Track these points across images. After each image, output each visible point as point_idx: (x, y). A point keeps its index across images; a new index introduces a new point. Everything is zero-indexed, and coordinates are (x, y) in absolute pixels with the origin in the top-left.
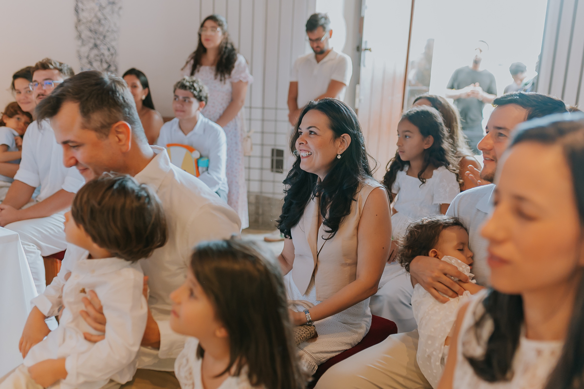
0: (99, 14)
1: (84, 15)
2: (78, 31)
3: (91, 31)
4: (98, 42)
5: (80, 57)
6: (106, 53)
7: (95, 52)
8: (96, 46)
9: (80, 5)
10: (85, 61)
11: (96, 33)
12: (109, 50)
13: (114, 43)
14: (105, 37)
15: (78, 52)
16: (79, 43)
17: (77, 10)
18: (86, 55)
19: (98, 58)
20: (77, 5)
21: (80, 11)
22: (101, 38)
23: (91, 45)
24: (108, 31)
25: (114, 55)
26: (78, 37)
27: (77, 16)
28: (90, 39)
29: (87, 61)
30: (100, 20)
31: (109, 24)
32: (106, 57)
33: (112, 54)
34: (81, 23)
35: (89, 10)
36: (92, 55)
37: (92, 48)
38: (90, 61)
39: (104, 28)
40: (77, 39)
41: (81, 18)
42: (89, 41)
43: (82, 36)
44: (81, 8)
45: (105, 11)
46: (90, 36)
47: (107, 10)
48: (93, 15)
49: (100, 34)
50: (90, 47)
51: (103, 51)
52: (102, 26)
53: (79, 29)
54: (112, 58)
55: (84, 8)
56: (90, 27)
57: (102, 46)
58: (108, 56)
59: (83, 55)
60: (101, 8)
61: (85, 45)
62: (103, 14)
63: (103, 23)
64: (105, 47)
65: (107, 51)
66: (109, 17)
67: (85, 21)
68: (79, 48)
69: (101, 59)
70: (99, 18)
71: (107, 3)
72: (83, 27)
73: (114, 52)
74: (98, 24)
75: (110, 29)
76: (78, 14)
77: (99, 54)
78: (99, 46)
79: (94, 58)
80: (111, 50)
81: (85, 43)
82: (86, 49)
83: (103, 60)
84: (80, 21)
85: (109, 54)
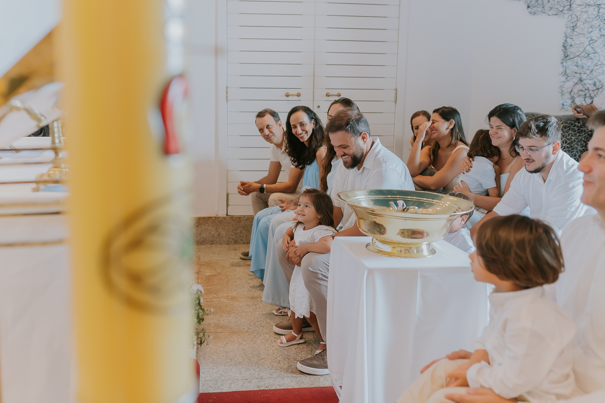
0: (588, 48)
1: (572, 51)
2: (563, 66)
3: (577, 66)
4: (584, 77)
5: (562, 93)
7: (580, 87)
8: (581, 80)
9: (568, 39)
10: (568, 96)
11: (583, 67)
12: (595, 84)
13: (601, 78)
14: (592, 71)
15: (561, 87)
16: (563, 79)
17: (565, 47)
18: (569, 90)
19: (582, 93)
20: (566, 41)
21: (568, 47)
22: (588, 72)
23: (576, 80)
24: (596, 65)
25: (600, 90)
26: (563, 73)
27: (565, 52)
28: (575, 75)
29: (569, 96)
30: (589, 55)
31: (598, 58)
32: (591, 92)
33: (598, 89)
34: (568, 58)
35: (578, 45)
36: (575, 90)
37: (576, 84)
38: (573, 97)
39: (592, 62)
40: (562, 75)
41: (568, 54)
42: (574, 76)
43: (568, 71)
44: (570, 44)
45: (595, 44)
46: (575, 71)
47: (598, 43)
48: (581, 50)
49: (587, 68)
50: (574, 82)
51: (588, 85)
52: (591, 60)
53: (565, 64)
54: (597, 93)
55: (573, 43)
56: (577, 62)
57: (588, 80)
58: (593, 91)
59: (566, 91)
60: (591, 42)
61: (569, 81)
62: (593, 48)
63: (592, 57)
64: (591, 82)
65: (593, 86)
66: (599, 51)
67: (572, 57)
68: (562, 84)
69: (586, 94)
70: (588, 52)
71: (599, 36)
72: (569, 63)
73: (600, 86)
74: (586, 59)
75: (599, 63)
76: (566, 49)
77: (583, 89)
78: (584, 81)
79: (577, 93)
80: (598, 84)
81: (569, 78)
82: (569, 84)
83: (588, 95)
84: (566, 57)
85: (595, 89)
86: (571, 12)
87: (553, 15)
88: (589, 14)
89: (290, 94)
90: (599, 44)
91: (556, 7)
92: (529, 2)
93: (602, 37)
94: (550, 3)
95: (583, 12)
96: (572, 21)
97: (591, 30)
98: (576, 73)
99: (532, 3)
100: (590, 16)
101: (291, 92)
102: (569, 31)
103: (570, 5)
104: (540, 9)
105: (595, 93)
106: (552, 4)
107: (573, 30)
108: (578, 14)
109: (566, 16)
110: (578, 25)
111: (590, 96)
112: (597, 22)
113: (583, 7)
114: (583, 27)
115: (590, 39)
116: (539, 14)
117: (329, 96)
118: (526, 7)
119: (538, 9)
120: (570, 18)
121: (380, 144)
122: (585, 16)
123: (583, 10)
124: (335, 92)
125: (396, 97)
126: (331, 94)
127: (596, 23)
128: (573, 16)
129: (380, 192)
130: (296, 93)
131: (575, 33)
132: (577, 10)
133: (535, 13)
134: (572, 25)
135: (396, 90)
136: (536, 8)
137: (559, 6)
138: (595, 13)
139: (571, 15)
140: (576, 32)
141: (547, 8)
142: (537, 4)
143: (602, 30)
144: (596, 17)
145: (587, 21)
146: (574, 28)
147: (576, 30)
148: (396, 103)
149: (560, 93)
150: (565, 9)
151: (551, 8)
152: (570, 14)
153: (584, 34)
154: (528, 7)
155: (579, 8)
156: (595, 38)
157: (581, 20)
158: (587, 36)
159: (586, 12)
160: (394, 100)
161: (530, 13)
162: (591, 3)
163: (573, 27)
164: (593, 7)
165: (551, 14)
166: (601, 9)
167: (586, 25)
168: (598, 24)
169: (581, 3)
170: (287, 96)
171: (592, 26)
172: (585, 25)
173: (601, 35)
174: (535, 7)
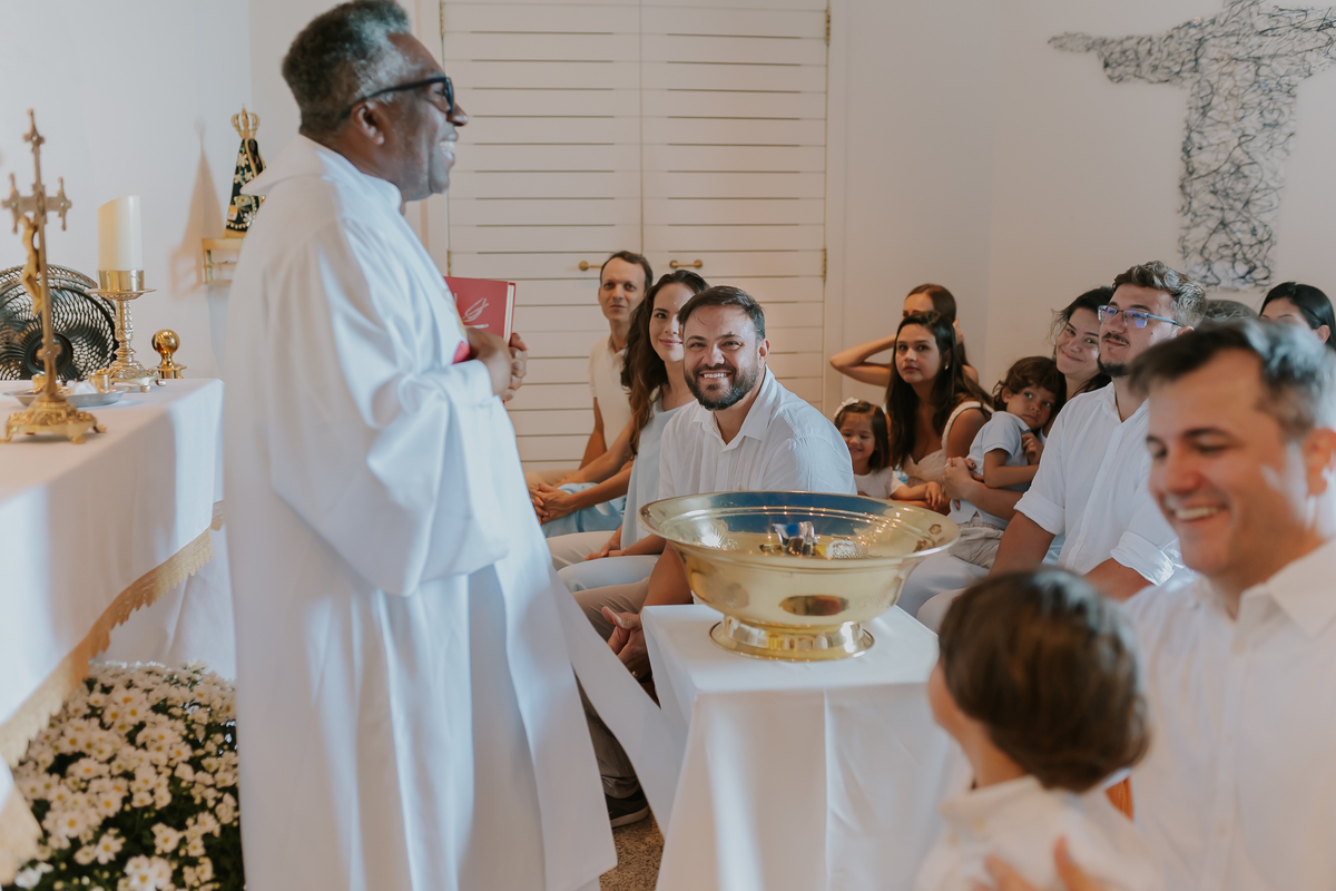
0: (1238, 153)
1: (1203, 160)
2: (1185, 195)
3: (1214, 193)
4: (1230, 216)
5: (1185, 252)
6: (1247, 239)
7: (1221, 238)
8: (1223, 224)
9: (1195, 137)
10: (1196, 258)
11: (1227, 195)
12: (1254, 232)
13: (1266, 218)
14: (1247, 203)
15: (1182, 239)
16: (1187, 221)
17: (1186, 151)
18: (1200, 246)
19: (1227, 252)
20: (1189, 138)
21: (1194, 152)
22: (1239, 205)
23: (1213, 224)
24: (1255, 190)
25: (1266, 245)
26: (1186, 209)
27: (1187, 163)
28: (1211, 211)
29: (1200, 260)
30: (1239, 167)
31: (1259, 175)
32: (1245, 249)
33: (1261, 242)
34: (1194, 176)
35: (1215, 147)
36: (1212, 246)
37: (1215, 231)
38: (1207, 260)
39: (1247, 184)
40: (1181, 214)
41: (1196, 166)
42: (1209, 215)
43: (1195, 204)
44: (1197, 145)
45: (1252, 144)
46: (1212, 204)
47: (1258, 143)
48: (1223, 157)
49: (1235, 197)
50: (1210, 228)
51: (1239, 235)
52: (1242, 180)
53: (1188, 190)
54: (1260, 251)
55: (1204, 143)
56: (1213, 185)
57: (1239, 224)
58: (1251, 246)
59: (1192, 247)
60: (1243, 139)
61: (1198, 225)
62: (1248, 153)
63: (1246, 173)
64: (1245, 227)
65: (1250, 236)
66: (1260, 159)
67: (1203, 173)
68: (1183, 232)
69: (1234, 255)
70: (1237, 162)
71: (1260, 126)
72: (1197, 185)
73: (1266, 237)
74: (1233, 177)
75: (1262, 186)
76: (1189, 157)
77: (1230, 243)
78: (1231, 226)
79: (1217, 251)
80: (1260, 231)
81: (1198, 220)
82: (1200, 233)
83: (1239, 256)
84: (1191, 173)
85: (1254, 241)
86: (1198, 76)
87: (1160, 81)
88: (1238, 78)
89: (590, 264)
90: (1260, 144)
91: (1166, 64)
92: (1107, 54)
93: (1267, 128)
94: (1153, 57)
95: (1224, 74)
96: (1202, 95)
97: (1240, 113)
98: (1212, 208)
99: (1114, 56)
100: (1239, 84)
101: (591, 259)
102: (1195, 116)
103: (1196, 60)
104: (1132, 70)
105: (1256, 250)
106: (1156, 59)
107: (1204, 114)
108: (1214, 79)
109: (1188, 84)
110: (1214, 102)
111: (1245, 258)
112: (1253, 95)
113: (1223, 63)
114: (1225, 108)
115: (1239, 134)
116: (1128, 80)
118: (1101, 64)
119: (1127, 69)
120: (1196, 89)
122: (1228, 83)
123: (1224, 70)
124: (690, 259)
125: (825, 266)
127: (1252, 97)
128: (1204, 84)
131: (1208, 121)
132: (1210, 69)
133: (1120, 79)
134: (1201, 104)
135: (825, 251)
136: (1122, 68)
137: (1171, 64)
138: (1250, 76)
139: (1199, 82)
140: (1210, 118)
141: (1145, 67)
142: (1124, 59)
143: (1265, 113)
144: (1251, 86)
145: (1233, 95)
146: (1205, 110)
147: (1210, 114)
148: (825, 281)
149: (1179, 251)
150: (1184, 68)
151: (1155, 68)
152: (1196, 80)
153: (1227, 123)
154: (1106, 65)
155: (1215, 66)
156: (1251, 131)
157: (1221, 91)
158: (1234, 126)
159: (1231, 74)
160: (821, 273)
161: (1111, 78)
162: (1241, 54)
163: (1203, 107)
164: (1245, 64)
165: (1155, 80)
166: (1262, 68)
167: (1232, 104)
168: (1257, 100)
169: (1219, 56)
170: (584, 269)
171: (1244, 104)
172: (1229, 102)
173: (1265, 125)
174: (1120, 65)
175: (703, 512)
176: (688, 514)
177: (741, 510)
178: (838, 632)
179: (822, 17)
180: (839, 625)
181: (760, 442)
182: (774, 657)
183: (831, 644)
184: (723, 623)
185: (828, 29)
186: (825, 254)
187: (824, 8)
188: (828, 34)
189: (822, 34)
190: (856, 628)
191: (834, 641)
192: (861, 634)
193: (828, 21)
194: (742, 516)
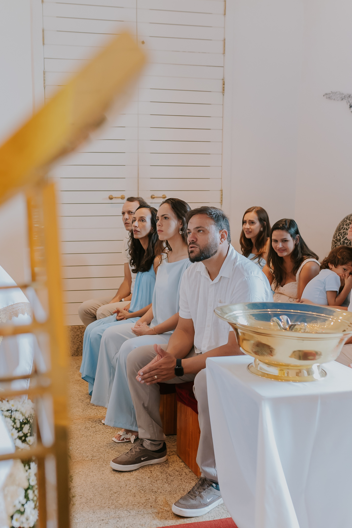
89: (114, 196)
101: (114, 194)
117: (154, 198)
121: (234, 251)
124: (160, 194)
125: (222, 198)
126: (156, 196)
129: (255, 306)
130: (120, 196)
135: (222, 191)
148: (221, 205)
160: (220, 201)
170: (111, 198)
175: (241, 312)
176: (234, 312)
177: (256, 311)
178: (311, 368)
179: (221, 82)
180: (312, 365)
181: (229, 279)
182: (282, 380)
183: (309, 374)
184: (253, 364)
185: (224, 88)
186: (222, 192)
187: (222, 78)
188: (224, 90)
189: (221, 90)
190: (318, 366)
191: (310, 372)
192: (320, 370)
193: (224, 84)
194: (259, 314)
